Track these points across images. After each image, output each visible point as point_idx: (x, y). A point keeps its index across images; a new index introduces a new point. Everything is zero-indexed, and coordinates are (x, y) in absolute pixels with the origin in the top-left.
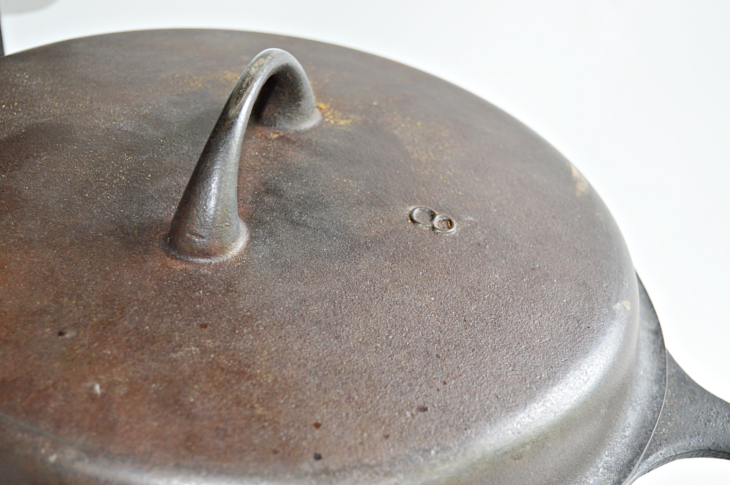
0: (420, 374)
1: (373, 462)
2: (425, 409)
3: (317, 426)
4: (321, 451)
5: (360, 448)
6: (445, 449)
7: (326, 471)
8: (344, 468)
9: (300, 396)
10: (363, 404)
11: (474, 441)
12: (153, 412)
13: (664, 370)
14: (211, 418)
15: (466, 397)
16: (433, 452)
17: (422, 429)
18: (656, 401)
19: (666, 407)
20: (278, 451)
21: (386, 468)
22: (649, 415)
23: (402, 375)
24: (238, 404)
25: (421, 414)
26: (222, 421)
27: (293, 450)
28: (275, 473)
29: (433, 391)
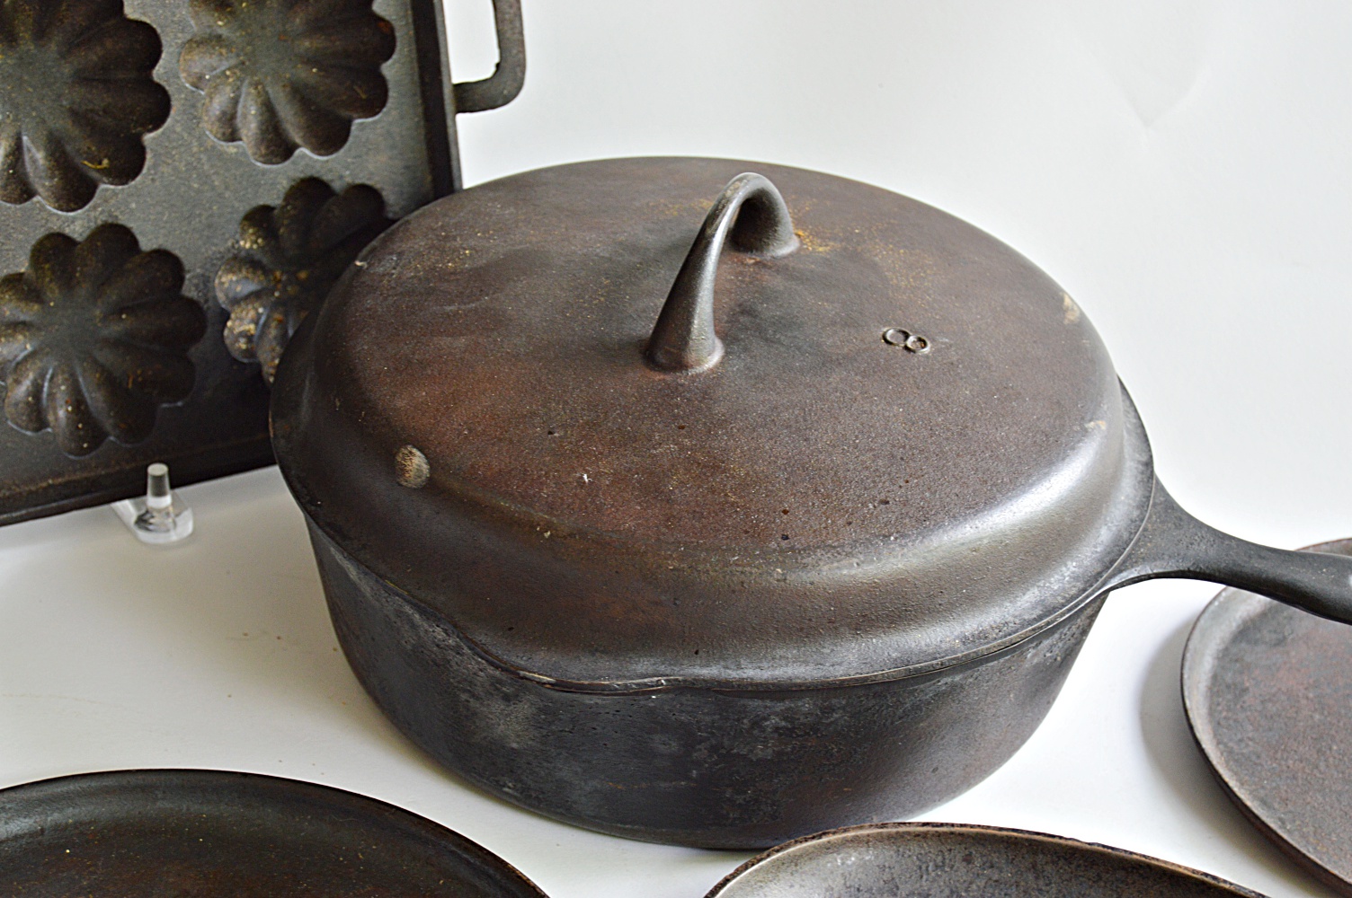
0: (884, 473)
1: (836, 544)
2: (887, 503)
3: (785, 512)
4: (789, 533)
5: (824, 532)
6: (903, 536)
7: (792, 549)
8: (809, 548)
9: (770, 488)
10: (828, 496)
11: (932, 531)
12: (636, 498)
13: (1148, 498)
14: (688, 503)
15: (927, 494)
16: (892, 538)
17: (883, 518)
18: (1134, 524)
19: (1145, 530)
20: (748, 532)
21: (848, 549)
22: (1126, 535)
23: (867, 473)
24: (713, 492)
25: (882, 506)
26: (698, 506)
27: (763, 530)
28: (746, 549)
29: (896, 488)
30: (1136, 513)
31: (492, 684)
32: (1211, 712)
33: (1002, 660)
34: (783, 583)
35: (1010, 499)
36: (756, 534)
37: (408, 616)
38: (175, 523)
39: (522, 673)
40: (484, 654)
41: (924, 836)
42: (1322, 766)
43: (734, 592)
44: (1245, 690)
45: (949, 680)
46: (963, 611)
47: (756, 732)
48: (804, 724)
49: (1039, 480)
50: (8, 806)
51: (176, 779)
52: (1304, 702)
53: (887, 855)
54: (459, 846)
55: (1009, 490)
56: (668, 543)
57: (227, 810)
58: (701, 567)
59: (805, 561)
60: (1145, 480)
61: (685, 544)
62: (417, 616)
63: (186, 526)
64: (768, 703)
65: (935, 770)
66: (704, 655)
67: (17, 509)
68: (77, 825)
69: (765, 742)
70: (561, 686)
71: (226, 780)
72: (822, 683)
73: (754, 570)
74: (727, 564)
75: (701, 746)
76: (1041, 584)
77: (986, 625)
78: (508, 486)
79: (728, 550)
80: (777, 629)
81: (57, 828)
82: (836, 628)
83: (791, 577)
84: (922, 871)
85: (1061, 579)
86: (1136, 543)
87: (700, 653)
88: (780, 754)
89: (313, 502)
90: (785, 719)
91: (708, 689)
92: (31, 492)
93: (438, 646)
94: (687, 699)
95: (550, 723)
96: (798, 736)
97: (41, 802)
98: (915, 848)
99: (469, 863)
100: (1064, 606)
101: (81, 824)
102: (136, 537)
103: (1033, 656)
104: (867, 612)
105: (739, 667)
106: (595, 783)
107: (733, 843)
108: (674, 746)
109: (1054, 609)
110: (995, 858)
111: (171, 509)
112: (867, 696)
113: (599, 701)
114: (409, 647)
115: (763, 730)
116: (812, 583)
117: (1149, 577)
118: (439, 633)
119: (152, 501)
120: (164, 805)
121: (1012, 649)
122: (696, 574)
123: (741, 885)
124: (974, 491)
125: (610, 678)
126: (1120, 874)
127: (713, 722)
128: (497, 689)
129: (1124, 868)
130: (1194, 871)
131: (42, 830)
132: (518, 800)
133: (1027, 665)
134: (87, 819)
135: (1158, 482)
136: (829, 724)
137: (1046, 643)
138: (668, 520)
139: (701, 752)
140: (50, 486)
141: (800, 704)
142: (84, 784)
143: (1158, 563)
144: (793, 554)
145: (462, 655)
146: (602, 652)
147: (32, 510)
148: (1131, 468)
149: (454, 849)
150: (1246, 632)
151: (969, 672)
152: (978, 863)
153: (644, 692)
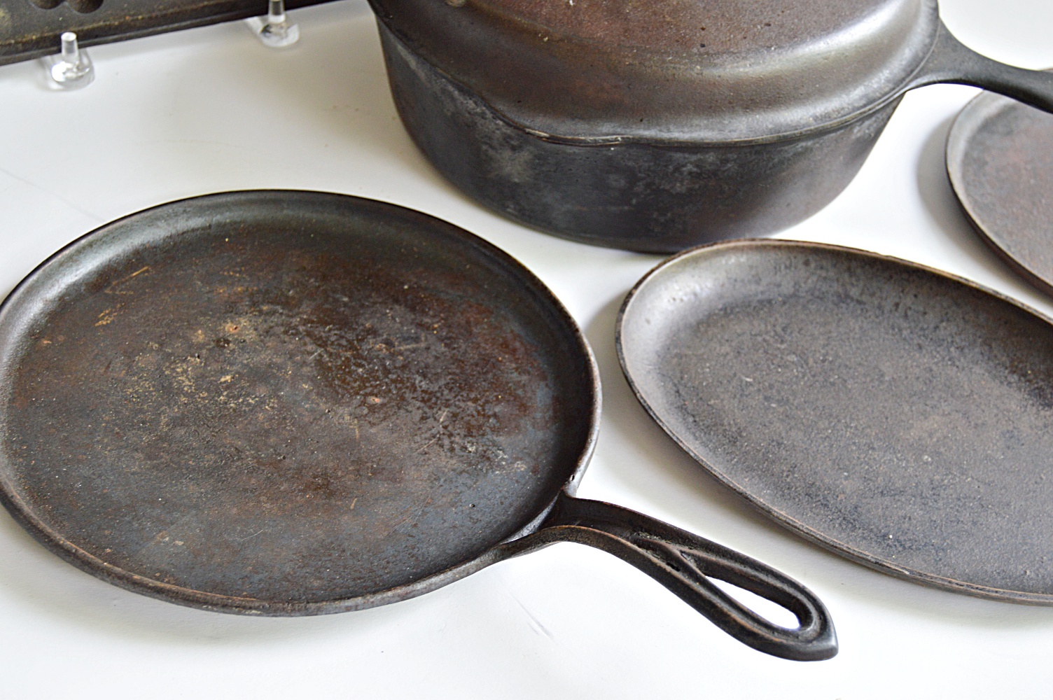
0: (768, 6)
1: (736, 51)
2: (769, 25)
3: (703, 29)
4: (705, 43)
5: (728, 43)
6: (780, 47)
7: (707, 53)
8: (718, 53)
9: (693, 13)
10: (731, 19)
11: (799, 44)
12: (605, 16)
13: (935, 31)
14: (639, 21)
15: (796, 21)
16: (773, 49)
17: (767, 35)
18: (927, 47)
19: (933, 52)
21: (743, 55)
22: (921, 55)
23: (756, 5)
24: (655, 14)
25: (767, 28)
26: (645, 23)
28: (677, 53)
29: (775, 15)
30: (927, 41)
31: (504, 139)
32: (964, 176)
33: (839, 133)
34: (700, 76)
35: (850, 26)
36: (684, 43)
37: (450, 92)
38: (286, 32)
39: (528, 130)
40: (503, 117)
41: (779, 248)
42: (1035, 212)
43: (668, 80)
44: (986, 163)
45: (803, 144)
46: (816, 99)
47: (677, 175)
48: (709, 171)
49: (869, 14)
50: (188, 210)
51: (296, 196)
52: (1024, 172)
53: (756, 258)
54: (479, 244)
55: (849, 20)
56: (625, 47)
57: (329, 217)
58: (647, 63)
59: (716, 61)
61: (637, 48)
62: (456, 93)
63: (294, 35)
64: (687, 155)
65: (788, 205)
66: (646, 122)
67: (185, 20)
68: (233, 223)
69: (682, 182)
70: (553, 140)
71: (329, 198)
72: (723, 143)
73: (682, 67)
74: (664, 62)
75: (640, 183)
76: (866, 83)
77: (830, 109)
78: (519, 7)
79: (665, 52)
80: (694, 107)
81: (219, 225)
82: (733, 107)
83: (706, 72)
84: (776, 269)
85: (879, 81)
86: (927, 61)
87: (644, 121)
88: (690, 190)
89: (387, 16)
90: (697, 166)
91: (649, 145)
92: (192, 10)
93: (469, 113)
94: (634, 151)
95: (543, 165)
96: (704, 178)
97: (209, 207)
98: (772, 255)
99: (485, 255)
100: (880, 98)
101: (235, 223)
102: (261, 42)
103: (857, 132)
104: (754, 97)
105: (669, 131)
106: (569, 206)
107: (655, 248)
108: (623, 183)
109: (874, 101)
110: (824, 263)
111: (284, 25)
112: (750, 153)
113: (576, 151)
114: (449, 114)
115: (681, 173)
116: (719, 76)
117: (935, 83)
118: (471, 104)
119: (272, 18)
120: (286, 213)
121: (845, 126)
122: (644, 68)
123: (661, 274)
124: (827, 20)
125: (585, 135)
126: (905, 276)
127: (649, 167)
128: (508, 142)
129: (908, 272)
130: (953, 275)
131: (210, 226)
132: (516, 216)
133: (853, 137)
134: (239, 220)
135: (942, 23)
136: (724, 172)
137: (867, 123)
138: (626, 31)
139: (640, 187)
140: (205, 7)
141: (707, 156)
142: (237, 197)
143: (941, 73)
144: (707, 57)
145: (486, 119)
146: (579, 118)
147: (194, 21)
148: (925, 11)
149: (476, 246)
150: (987, 126)
151: (817, 140)
152: (813, 265)
153: (606, 145)
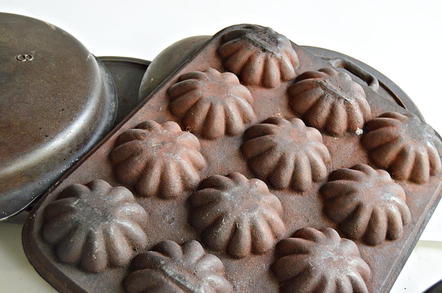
20: (36, 140)
27: (39, 138)
60: (100, 64)
